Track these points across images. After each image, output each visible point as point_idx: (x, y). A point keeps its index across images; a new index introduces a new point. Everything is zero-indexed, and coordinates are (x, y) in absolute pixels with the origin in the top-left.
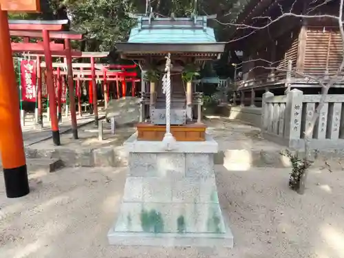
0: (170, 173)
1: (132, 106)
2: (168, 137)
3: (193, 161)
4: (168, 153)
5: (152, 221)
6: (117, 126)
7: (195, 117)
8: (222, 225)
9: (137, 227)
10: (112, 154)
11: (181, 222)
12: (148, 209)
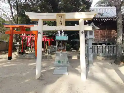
0: (61, 55)
1: (53, 48)
2: (61, 51)
3: (64, 54)
4: (61, 53)
5: (59, 62)
6: (50, 52)
7: (65, 49)
8: (68, 62)
9: (57, 62)
10: (51, 56)
11: (63, 62)
12: (59, 60)
